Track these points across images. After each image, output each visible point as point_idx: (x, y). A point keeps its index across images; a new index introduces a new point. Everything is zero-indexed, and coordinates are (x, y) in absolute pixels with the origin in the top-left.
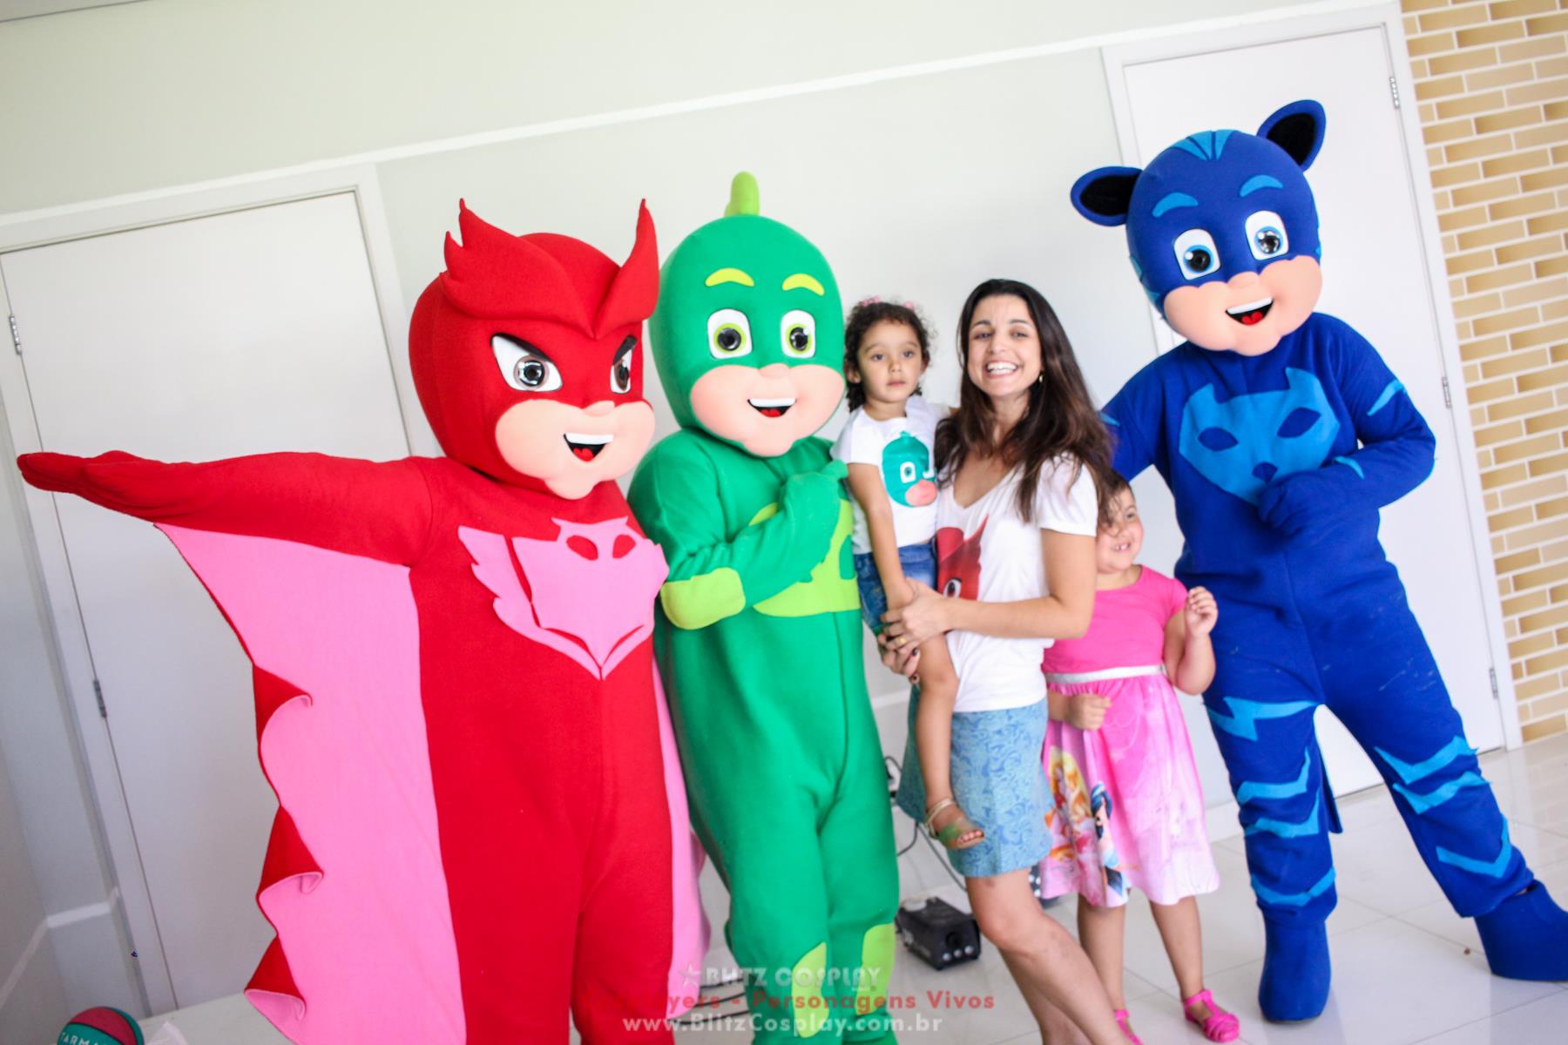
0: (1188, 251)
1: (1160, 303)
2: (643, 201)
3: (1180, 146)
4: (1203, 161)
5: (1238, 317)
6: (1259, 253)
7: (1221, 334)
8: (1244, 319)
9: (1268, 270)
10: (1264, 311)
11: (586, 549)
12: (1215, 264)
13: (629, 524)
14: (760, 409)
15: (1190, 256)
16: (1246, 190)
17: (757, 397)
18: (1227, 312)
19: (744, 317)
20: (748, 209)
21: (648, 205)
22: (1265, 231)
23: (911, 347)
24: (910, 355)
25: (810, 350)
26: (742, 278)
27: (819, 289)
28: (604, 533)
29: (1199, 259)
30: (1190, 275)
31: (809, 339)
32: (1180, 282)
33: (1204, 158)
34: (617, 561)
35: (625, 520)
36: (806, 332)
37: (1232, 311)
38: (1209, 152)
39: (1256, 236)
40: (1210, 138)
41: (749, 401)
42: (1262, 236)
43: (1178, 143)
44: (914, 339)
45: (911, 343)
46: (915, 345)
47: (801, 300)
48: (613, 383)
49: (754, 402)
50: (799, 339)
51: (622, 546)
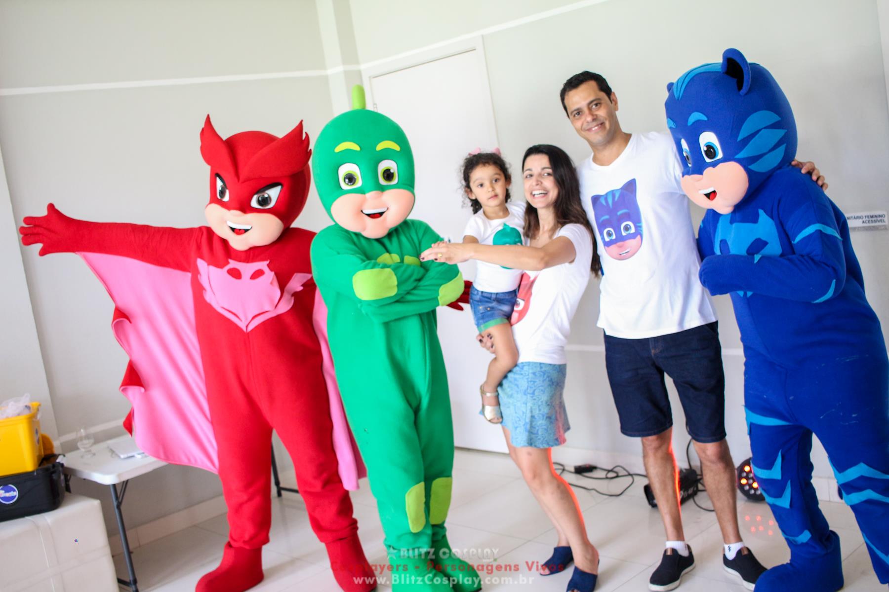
2: (302, 120)
11: (236, 274)
13: (268, 265)
17: (367, 209)
19: (356, 166)
23: (497, 176)
24: (498, 181)
25: (395, 181)
26: (353, 146)
27: (397, 148)
28: (247, 269)
31: (394, 174)
34: (251, 281)
35: (268, 262)
36: (392, 171)
41: (362, 211)
44: (498, 171)
45: (496, 174)
46: (499, 175)
47: (387, 154)
48: (254, 203)
49: (364, 211)
50: (388, 175)
51: (258, 274)
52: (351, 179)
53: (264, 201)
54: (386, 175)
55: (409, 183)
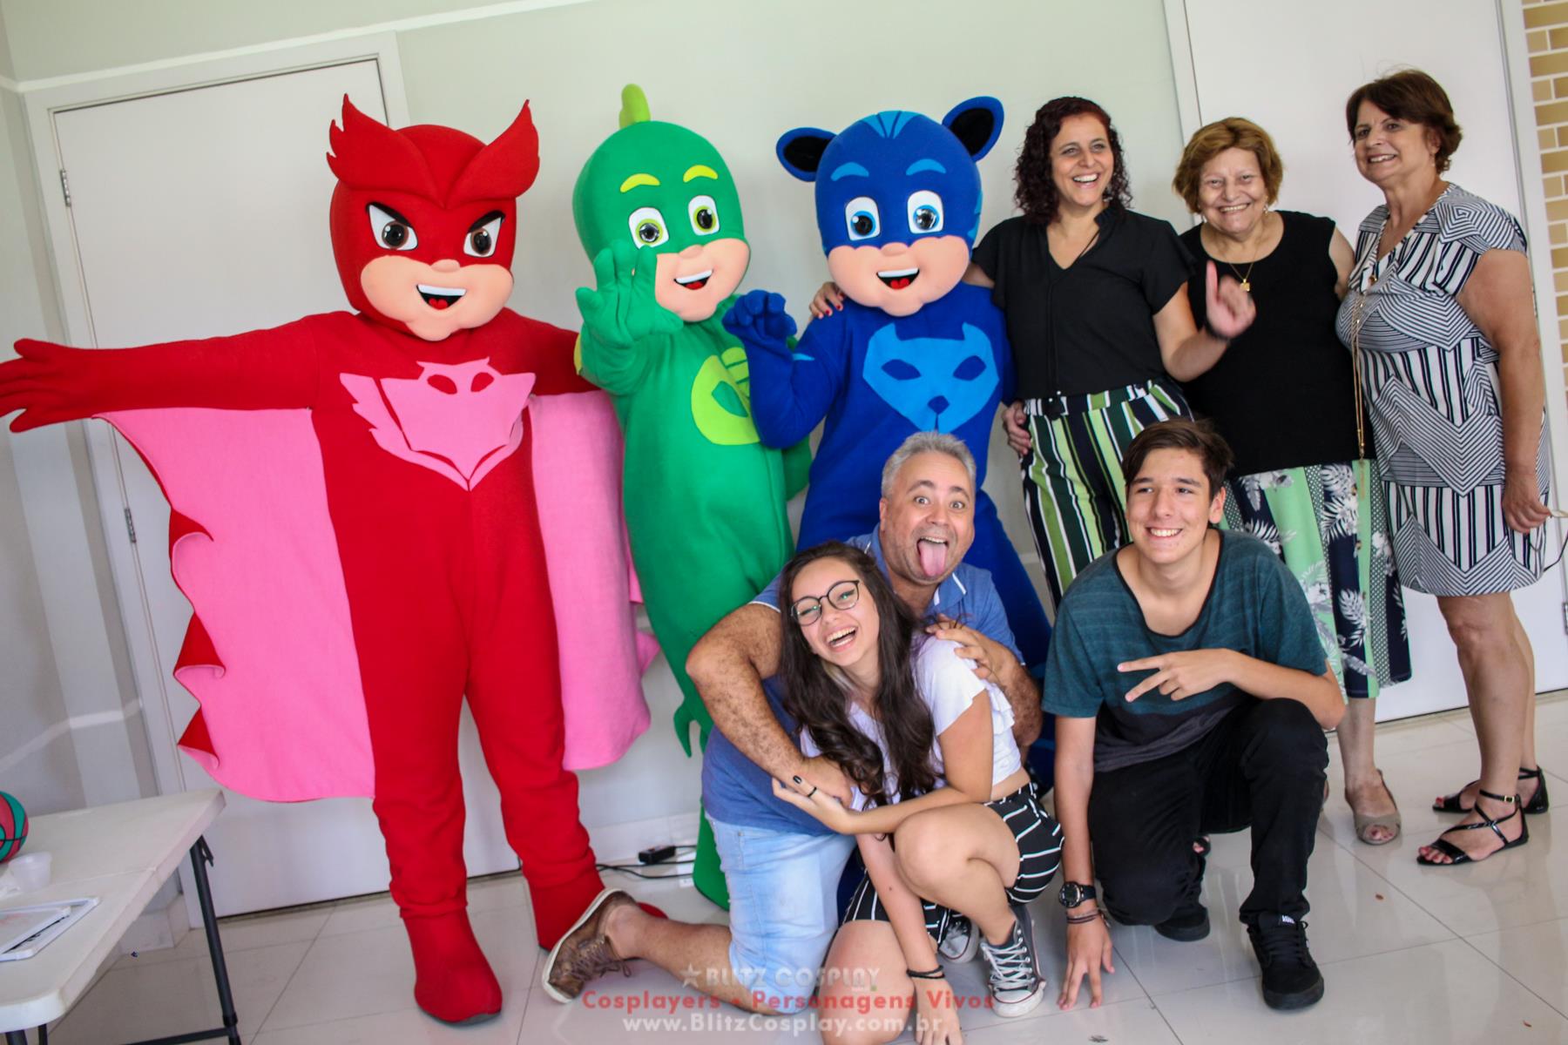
0: (855, 215)
1: (827, 253)
2: (527, 102)
3: (866, 121)
4: (880, 138)
5: (888, 281)
6: (914, 228)
7: (871, 292)
8: (892, 283)
9: (918, 244)
10: (910, 279)
11: (444, 385)
12: (876, 232)
13: (490, 364)
14: (685, 285)
15: (856, 220)
16: (913, 170)
17: (682, 276)
18: (877, 274)
19: (657, 212)
20: (640, 117)
21: (530, 105)
22: (923, 208)
25: (715, 228)
26: (650, 180)
27: (713, 175)
28: (462, 374)
29: (864, 224)
30: (854, 236)
31: (713, 216)
32: (845, 240)
33: (882, 134)
34: (476, 394)
35: (487, 360)
36: (709, 212)
37: (882, 274)
38: (889, 132)
39: (915, 213)
40: (894, 118)
41: (675, 280)
42: (920, 213)
43: (867, 118)
47: (701, 187)
48: (468, 249)
49: (678, 280)
50: (705, 220)
51: (481, 382)
52: (650, 232)
53: (482, 244)
54: (702, 222)
55: (735, 228)
